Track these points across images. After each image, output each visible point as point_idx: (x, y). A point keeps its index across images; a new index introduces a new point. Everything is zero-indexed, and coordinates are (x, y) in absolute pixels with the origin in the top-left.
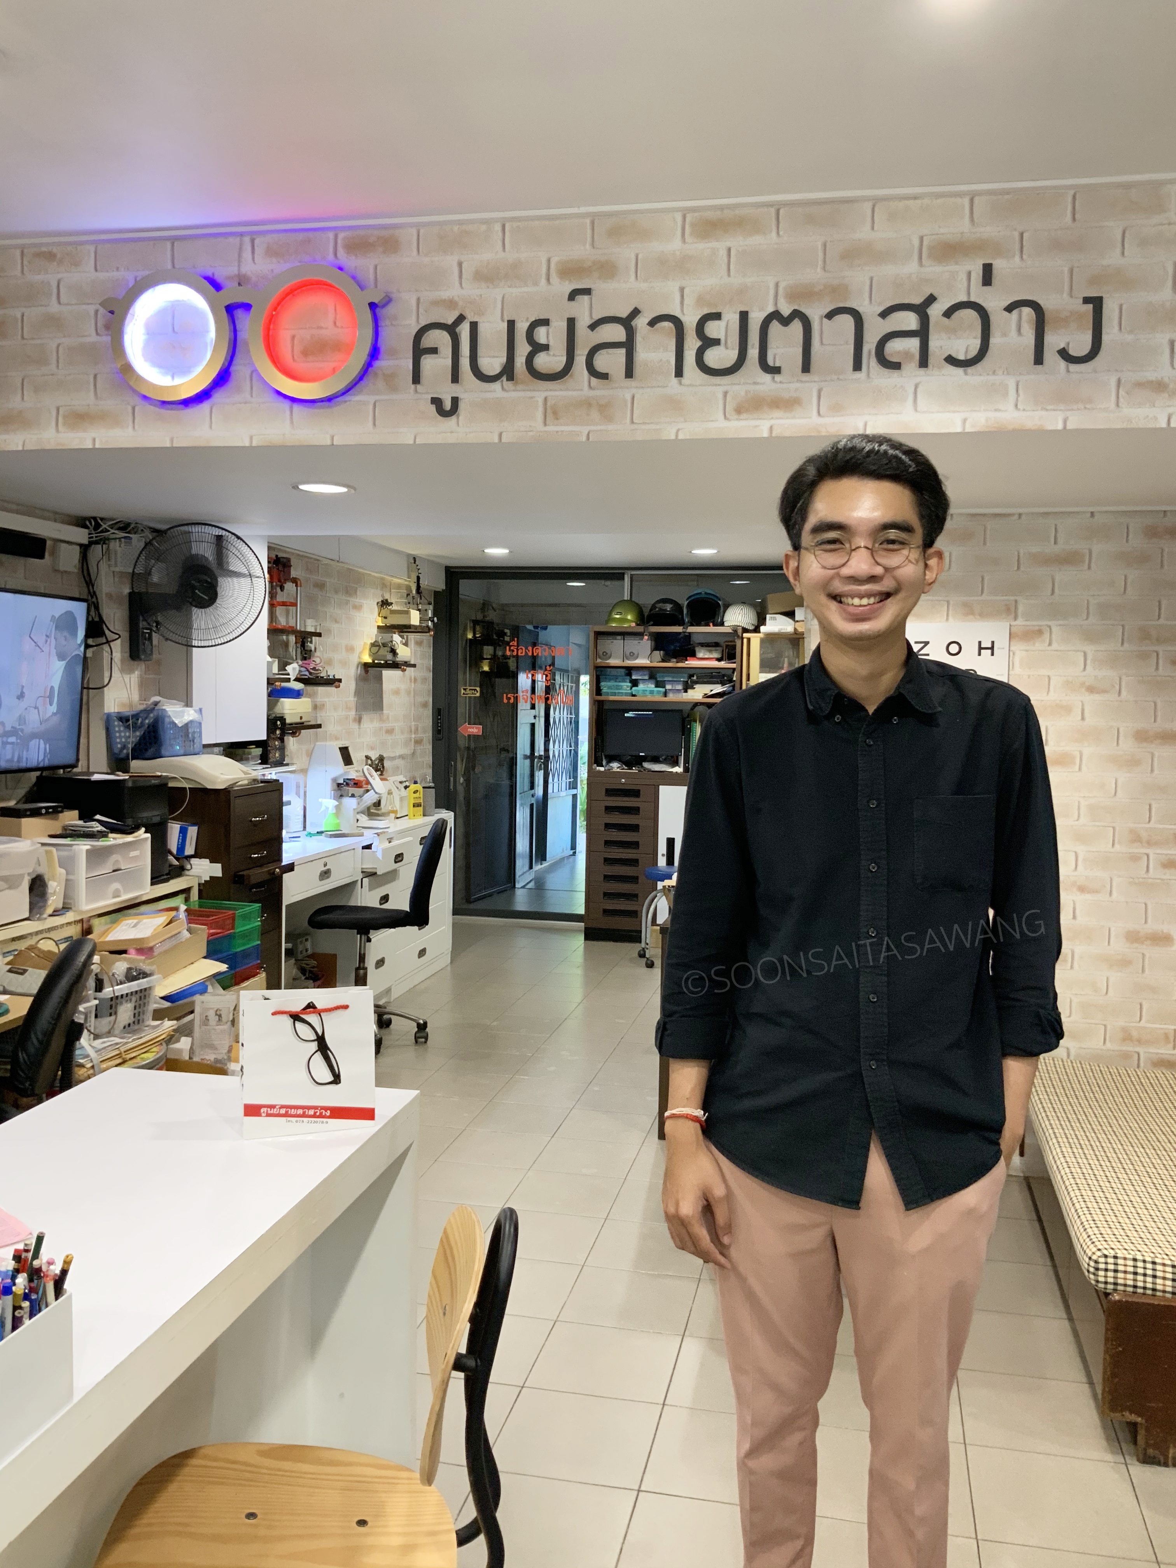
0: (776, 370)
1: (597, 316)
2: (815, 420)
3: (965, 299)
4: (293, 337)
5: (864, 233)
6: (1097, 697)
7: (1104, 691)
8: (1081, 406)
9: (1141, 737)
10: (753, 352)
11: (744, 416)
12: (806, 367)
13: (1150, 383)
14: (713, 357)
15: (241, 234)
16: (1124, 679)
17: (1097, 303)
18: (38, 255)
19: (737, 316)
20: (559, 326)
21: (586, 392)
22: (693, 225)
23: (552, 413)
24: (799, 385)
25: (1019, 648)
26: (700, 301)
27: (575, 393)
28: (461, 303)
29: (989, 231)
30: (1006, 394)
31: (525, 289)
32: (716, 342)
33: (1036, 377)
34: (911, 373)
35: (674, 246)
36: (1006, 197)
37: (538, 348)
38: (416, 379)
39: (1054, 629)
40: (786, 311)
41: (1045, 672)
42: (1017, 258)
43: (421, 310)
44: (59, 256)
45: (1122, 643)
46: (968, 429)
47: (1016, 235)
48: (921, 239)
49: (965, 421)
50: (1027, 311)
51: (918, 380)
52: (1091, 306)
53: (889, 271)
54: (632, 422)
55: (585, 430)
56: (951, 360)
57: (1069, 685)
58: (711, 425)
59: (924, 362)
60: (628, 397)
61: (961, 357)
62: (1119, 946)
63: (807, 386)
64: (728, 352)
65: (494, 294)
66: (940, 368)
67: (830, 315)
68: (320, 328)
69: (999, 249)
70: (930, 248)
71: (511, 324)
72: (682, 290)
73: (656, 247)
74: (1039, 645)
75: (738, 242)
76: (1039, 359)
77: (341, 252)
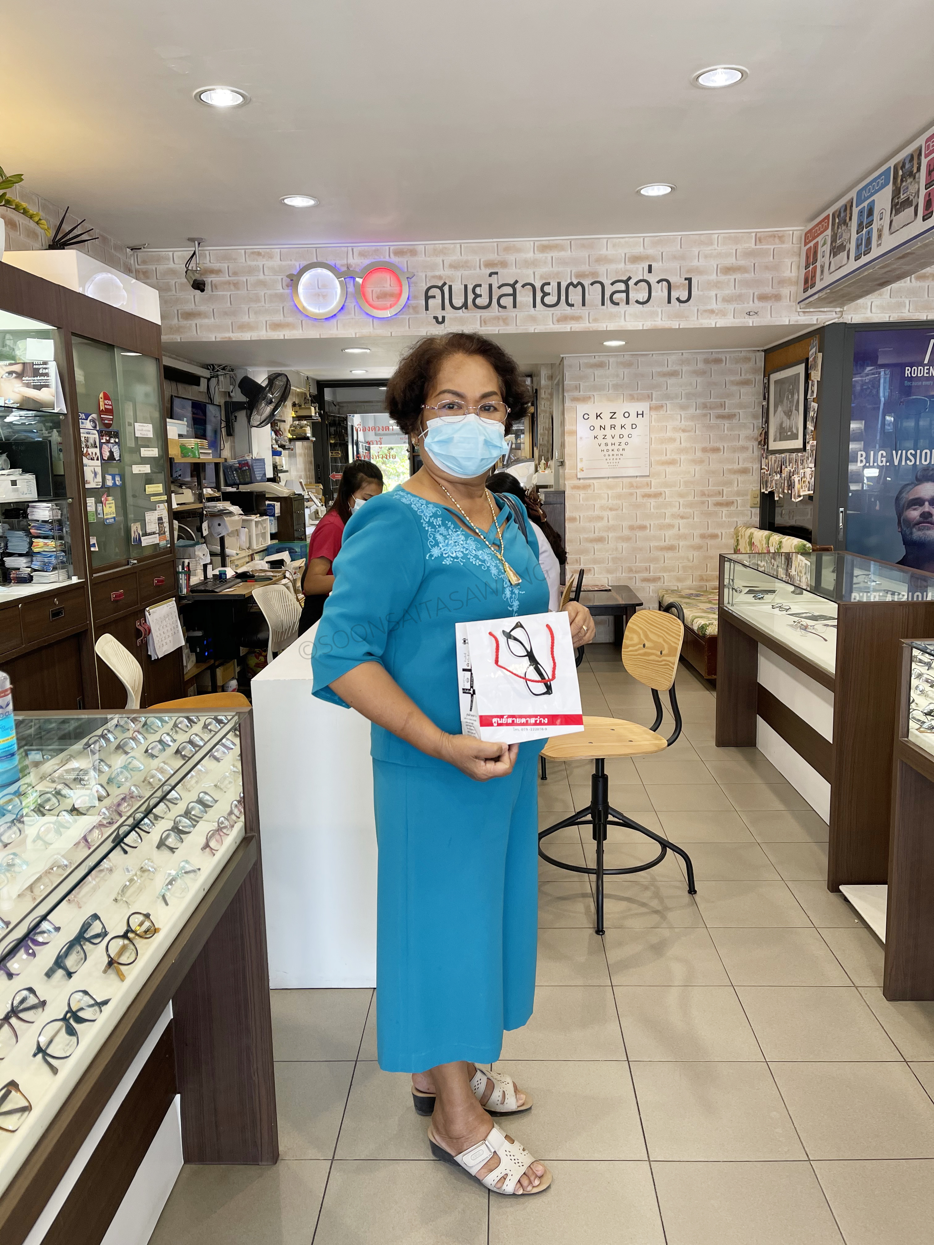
0: (573, 305)
1: (500, 283)
2: (588, 325)
3: (642, 278)
4: (372, 291)
5: (604, 252)
6: (686, 434)
7: (689, 431)
8: (684, 319)
9: (704, 450)
10: (563, 298)
11: (560, 323)
12: (584, 304)
13: (709, 310)
14: (547, 300)
15: (348, 247)
16: (697, 426)
17: (689, 280)
18: (253, 253)
19: (556, 284)
20: (485, 287)
21: (497, 314)
22: (538, 247)
23: (483, 322)
24: (581, 311)
25: (653, 413)
26: (541, 277)
27: (493, 314)
28: (444, 277)
29: (650, 251)
30: (658, 315)
31: (471, 272)
32: (549, 294)
33: (669, 308)
34: (623, 306)
35: (530, 255)
36: (657, 238)
37: (477, 296)
38: (427, 309)
39: (668, 405)
40: (575, 283)
41: (664, 424)
42: (661, 262)
43: (427, 280)
44: (263, 254)
45: (696, 410)
46: (645, 328)
47: (660, 253)
48: (625, 254)
49: (643, 325)
50: (664, 283)
51: (625, 309)
52: (687, 281)
53: (612, 267)
54: (516, 325)
55: (497, 329)
56: (637, 302)
57: (675, 429)
58: (547, 327)
59: (628, 303)
60: (515, 316)
61: (641, 301)
62: (697, 541)
63: (584, 312)
64: (553, 298)
65: (459, 274)
66: (634, 304)
67: (592, 284)
68: (384, 287)
69: (654, 260)
70: (628, 258)
71: (466, 286)
72: (534, 273)
73: (524, 256)
74: (661, 412)
75: (555, 254)
76: (669, 302)
77: (392, 255)
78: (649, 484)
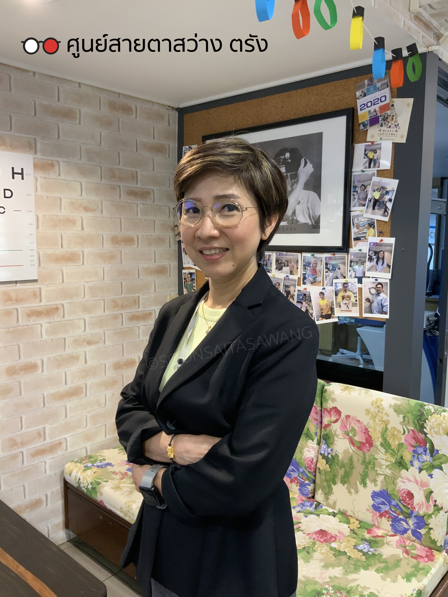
6: (90, 214)
7: (94, 210)
9: (115, 240)
16: (104, 203)
25: (41, 175)
39: (61, 163)
41: (56, 195)
45: (101, 179)
57: (73, 205)
62: (109, 375)
74: (52, 175)
78: (38, 295)
